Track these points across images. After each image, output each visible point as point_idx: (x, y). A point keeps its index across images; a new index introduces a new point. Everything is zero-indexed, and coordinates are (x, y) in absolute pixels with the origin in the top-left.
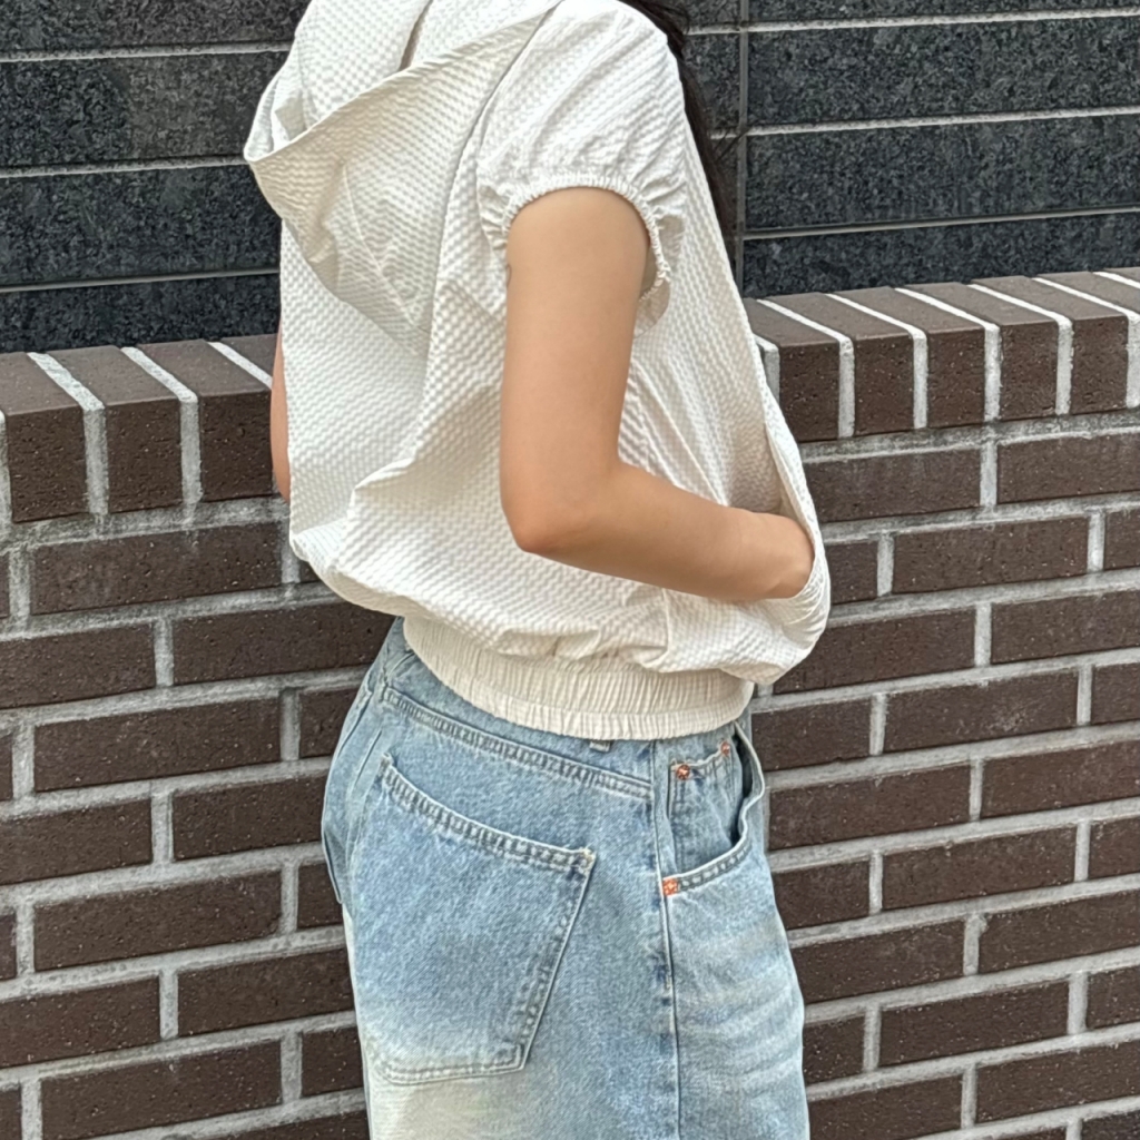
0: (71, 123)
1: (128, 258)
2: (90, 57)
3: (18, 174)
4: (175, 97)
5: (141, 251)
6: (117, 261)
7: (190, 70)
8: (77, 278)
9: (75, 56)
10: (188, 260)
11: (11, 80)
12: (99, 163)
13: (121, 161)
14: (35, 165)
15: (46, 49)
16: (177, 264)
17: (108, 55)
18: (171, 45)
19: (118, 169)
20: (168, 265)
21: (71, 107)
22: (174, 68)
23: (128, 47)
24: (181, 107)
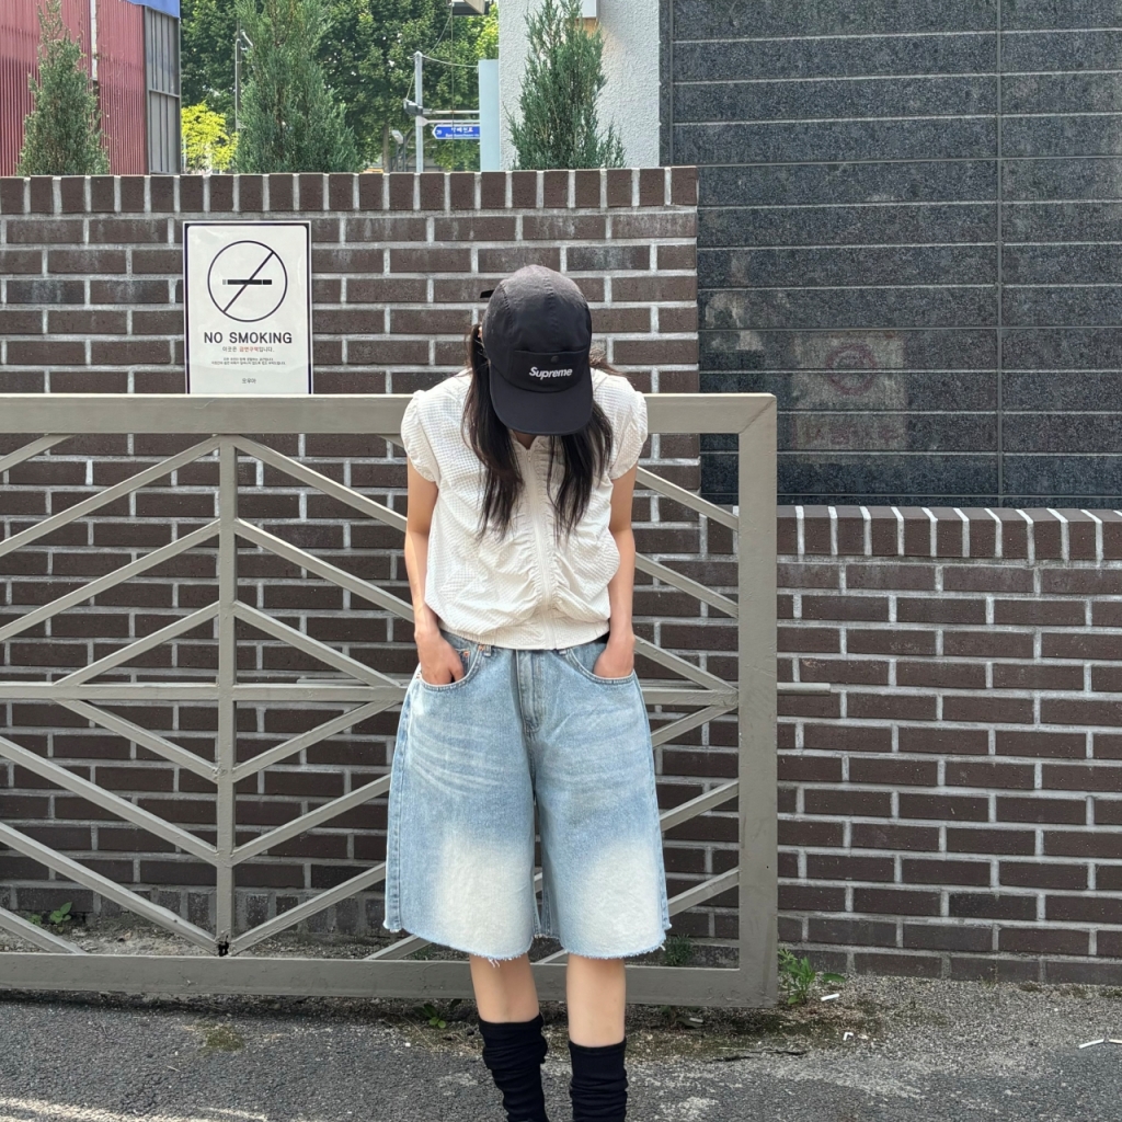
0: (1071, 437)
1: (1092, 488)
2: (1079, 413)
3: (1051, 454)
4: (1111, 429)
5: (1097, 486)
6: (1087, 489)
7: (1117, 419)
8: (1072, 494)
9: (1074, 413)
10: (1115, 491)
11: (1050, 420)
12: (1082, 452)
13: (1090, 452)
14: (1058, 451)
15: (1062, 410)
16: (1110, 492)
17: (1086, 413)
18: (1109, 410)
19: (1089, 455)
20: (1107, 492)
21: (1071, 431)
22: (1111, 419)
23: (1094, 410)
24: (1113, 433)
